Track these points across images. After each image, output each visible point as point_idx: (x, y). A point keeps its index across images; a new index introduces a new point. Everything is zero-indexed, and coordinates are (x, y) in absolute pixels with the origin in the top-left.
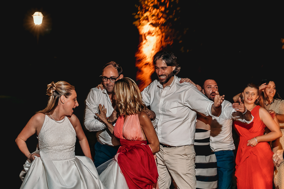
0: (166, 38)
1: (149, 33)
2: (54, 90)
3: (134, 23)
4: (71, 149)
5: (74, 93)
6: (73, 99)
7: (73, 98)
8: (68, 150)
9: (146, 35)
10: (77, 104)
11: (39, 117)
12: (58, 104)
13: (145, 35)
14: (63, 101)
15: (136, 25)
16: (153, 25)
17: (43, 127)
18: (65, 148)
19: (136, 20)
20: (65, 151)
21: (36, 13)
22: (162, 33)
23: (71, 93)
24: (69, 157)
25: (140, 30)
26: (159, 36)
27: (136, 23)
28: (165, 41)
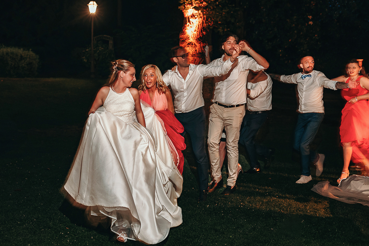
0: (206, 19)
1: (193, 16)
2: (116, 67)
3: (179, 8)
4: (130, 115)
5: (132, 70)
6: (131, 75)
7: (132, 73)
8: (127, 115)
9: (190, 17)
10: (135, 79)
11: (104, 90)
12: (119, 79)
13: (188, 18)
14: (122, 76)
15: (181, 9)
16: (195, 8)
17: (107, 99)
18: (124, 114)
19: (181, 4)
20: (125, 116)
21: (91, 3)
22: (203, 15)
23: (129, 70)
24: (128, 121)
25: (185, 13)
26: (200, 19)
27: (182, 7)
28: (206, 23)
